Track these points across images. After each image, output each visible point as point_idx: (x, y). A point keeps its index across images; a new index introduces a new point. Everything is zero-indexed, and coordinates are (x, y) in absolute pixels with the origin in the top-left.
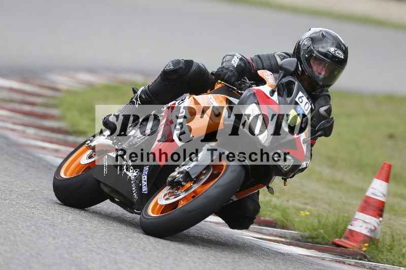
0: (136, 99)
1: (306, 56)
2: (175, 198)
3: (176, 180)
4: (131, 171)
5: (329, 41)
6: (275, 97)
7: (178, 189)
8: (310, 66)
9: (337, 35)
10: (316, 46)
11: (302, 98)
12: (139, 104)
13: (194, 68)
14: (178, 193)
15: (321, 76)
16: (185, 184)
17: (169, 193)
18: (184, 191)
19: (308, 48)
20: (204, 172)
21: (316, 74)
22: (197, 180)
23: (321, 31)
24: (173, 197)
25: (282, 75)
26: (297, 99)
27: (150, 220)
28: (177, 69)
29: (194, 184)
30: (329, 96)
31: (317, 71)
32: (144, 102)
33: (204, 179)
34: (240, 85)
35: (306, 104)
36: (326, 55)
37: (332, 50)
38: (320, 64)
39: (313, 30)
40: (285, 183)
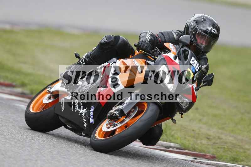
0: (82, 61)
1: (193, 32)
2: (114, 127)
3: (114, 115)
4: (82, 109)
5: (207, 23)
6: (177, 61)
7: (115, 121)
8: (196, 40)
9: (212, 19)
10: (199, 26)
11: (194, 61)
12: (84, 64)
13: (120, 41)
14: (115, 124)
15: (203, 46)
16: (120, 118)
17: (110, 123)
18: (120, 122)
19: (194, 27)
20: (133, 110)
21: (200, 44)
22: (128, 115)
23: (202, 16)
24: (112, 126)
25: (181, 46)
26: (191, 62)
27: (97, 142)
28: (109, 42)
29: (126, 118)
30: (207, 58)
31: (200, 42)
32: (87, 63)
33: (133, 115)
34: (153, 52)
35: (197, 65)
36: (206, 32)
37: (210, 28)
38: (202, 38)
39: (197, 16)
40: (182, 116)
